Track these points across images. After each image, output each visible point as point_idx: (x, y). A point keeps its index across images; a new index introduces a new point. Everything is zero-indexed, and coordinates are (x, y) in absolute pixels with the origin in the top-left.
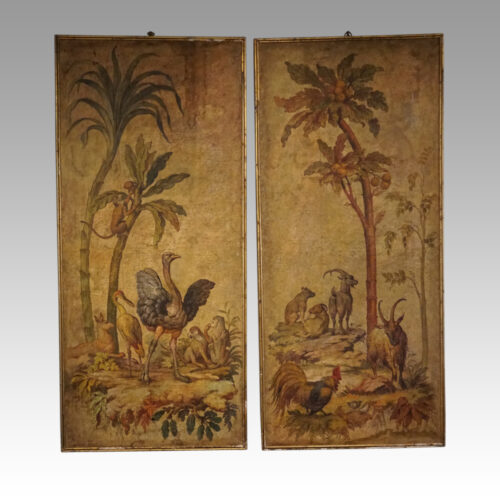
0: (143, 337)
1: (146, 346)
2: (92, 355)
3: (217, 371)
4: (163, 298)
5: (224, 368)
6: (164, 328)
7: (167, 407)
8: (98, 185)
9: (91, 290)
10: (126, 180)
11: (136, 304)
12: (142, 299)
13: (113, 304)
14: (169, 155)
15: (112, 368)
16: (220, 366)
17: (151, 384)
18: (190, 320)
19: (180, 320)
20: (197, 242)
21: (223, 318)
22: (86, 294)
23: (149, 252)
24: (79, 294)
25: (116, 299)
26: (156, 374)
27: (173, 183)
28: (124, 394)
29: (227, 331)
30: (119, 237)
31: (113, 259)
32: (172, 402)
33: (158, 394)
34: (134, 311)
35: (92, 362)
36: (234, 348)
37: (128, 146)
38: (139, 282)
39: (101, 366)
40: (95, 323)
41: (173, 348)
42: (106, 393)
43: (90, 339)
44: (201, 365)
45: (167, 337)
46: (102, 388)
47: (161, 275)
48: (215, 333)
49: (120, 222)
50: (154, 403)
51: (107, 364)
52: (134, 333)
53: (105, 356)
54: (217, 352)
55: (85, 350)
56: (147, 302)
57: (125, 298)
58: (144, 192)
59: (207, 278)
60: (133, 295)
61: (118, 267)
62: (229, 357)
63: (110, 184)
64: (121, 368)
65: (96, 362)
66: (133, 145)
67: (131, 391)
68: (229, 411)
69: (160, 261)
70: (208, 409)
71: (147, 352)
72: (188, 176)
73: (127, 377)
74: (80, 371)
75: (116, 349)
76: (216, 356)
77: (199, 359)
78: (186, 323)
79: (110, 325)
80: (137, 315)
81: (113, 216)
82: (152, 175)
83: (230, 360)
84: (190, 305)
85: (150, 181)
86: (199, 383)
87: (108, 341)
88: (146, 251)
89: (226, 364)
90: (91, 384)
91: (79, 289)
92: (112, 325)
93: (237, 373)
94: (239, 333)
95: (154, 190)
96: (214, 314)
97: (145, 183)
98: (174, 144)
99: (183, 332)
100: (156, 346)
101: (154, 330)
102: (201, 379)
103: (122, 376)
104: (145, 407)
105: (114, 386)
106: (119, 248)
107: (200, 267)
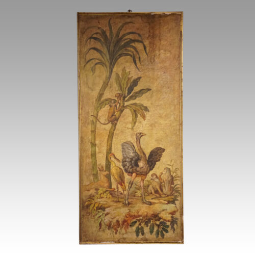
0: (125, 179)
1: (127, 184)
2: (97, 189)
3: (166, 198)
4: (136, 158)
5: (170, 197)
6: (137, 174)
7: (138, 219)
8: (101, 95)
9: (97, 153)
10: (116, 92)
11: (121, 160)
12: (124, 158)
13: (109, 161)
14: (139, 78)
15: (108, 197)
16: (168, 196)
17: (130, 206)
18: (151, 169)
19: (145, 170)
20: (155, 126)
21: (170, 169)
22: (94, 155)
23: (129, 132)
24: (90, 156)
25: (111, 158)
26: (132, 200)
27: (142, 94)
28: (114, 212)
29: (172, 176)
30: (112, 124)
31: (109, 136)
32: (141, 216)
33: (134, 211)
34: (120, 165)
35: (97, 193)
36: (176, 186)
37: (117, 74)
38: (123, 148)
39: (102, 195)
40: (99, 172)
41: (142, 186)
42: (104, 210)
43: (96, 180)
44: (158, 195)
45: (138, 179)
46: (102, 208)
47: (135, 144)
48: (165, 177)
49: (113, 115)
50: (131, 216)
51: (105, 194)
52: (120, 177)
53: (104, 190)
54: (167, 188)
55: (93, 186)
56: (127, 160)
57: (115, 158)
58: (126, 99)
59: (160, 146)
60: (120, 156)
61: (112, 140)
62: (173, 191)
63: (107, 95)
64: (113, 197)
65: (99, 193)
66: (120, 73)
67: (118, 210)
68: (173, 222)
69: (135, 137)
70: (161, 220)
71: (127, 188)
72: (150, 90)
73: (116, 202)
74: (90, 198)
75: (110, 186)
76: (166, 190)
77: (156, 192)
78: (149, 172)
79: (107, 172)
80: (122, 167)
81: (109, 112)
82: (131, 90)
83: (174, 192)
84: (151, 161)
85: (129, 93)
86: (156, 205)
87: (106, 182)
88: (126, 131)
89: (171, 194)
90: (96, 205)
91: (90, 152)
92: (108, 173)
93: (178, 200)
94: (178, 177)
95: (131, 98)
96: (164, 166)
97: (126, 94)
98: (142, 73)
99: (147, 176)
100: (132, 184)
101: (132, 176)
102: (158, 203)
103: (113, 201)
104: (126, 219)
105: (109, 207)
106: (112, 130)
107: (157, 140)
